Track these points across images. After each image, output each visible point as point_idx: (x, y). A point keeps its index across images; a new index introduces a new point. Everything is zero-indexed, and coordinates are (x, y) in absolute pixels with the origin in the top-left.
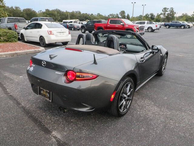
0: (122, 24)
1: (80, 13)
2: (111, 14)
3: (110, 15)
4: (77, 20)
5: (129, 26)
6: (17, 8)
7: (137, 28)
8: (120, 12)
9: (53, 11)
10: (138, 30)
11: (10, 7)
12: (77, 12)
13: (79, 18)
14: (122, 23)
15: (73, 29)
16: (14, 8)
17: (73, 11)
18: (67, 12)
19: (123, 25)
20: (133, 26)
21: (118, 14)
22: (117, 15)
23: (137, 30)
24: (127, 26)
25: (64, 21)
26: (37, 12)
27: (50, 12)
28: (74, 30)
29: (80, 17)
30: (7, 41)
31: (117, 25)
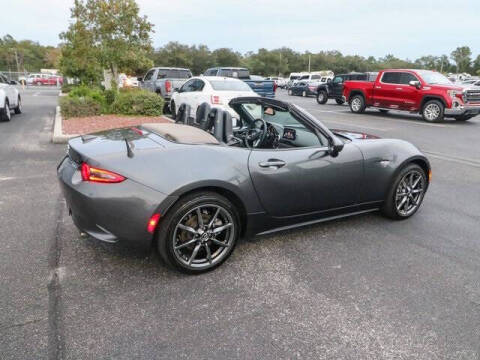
0: (413, 83)
1: (340, 54)
2: (426, 55)
3: (423, 59)
4: (328, 72)
5: (433, 88)
6: (202, 47)
7: (457, 96)
8: (455, 49)
9: (276, 52)
10: (458, 100)
11: (190, 46)
12: (330, 54)
13: (336, 67)
14: (416, 80)
15: (304, 93)
16: (197, 48)
17: (322, 52)
18: (308, 54)
19: (416, 86)
20: (446, 89)
21: (448, 55)
22: (446, 58)
23: (455, 99)
24: (426, 89)
25: (292, 74)
26: (243, 55)
27: (268, 55)
28: (307, 96)
29: (337, 65)
30: (142, 114)
31: (400, 86)
